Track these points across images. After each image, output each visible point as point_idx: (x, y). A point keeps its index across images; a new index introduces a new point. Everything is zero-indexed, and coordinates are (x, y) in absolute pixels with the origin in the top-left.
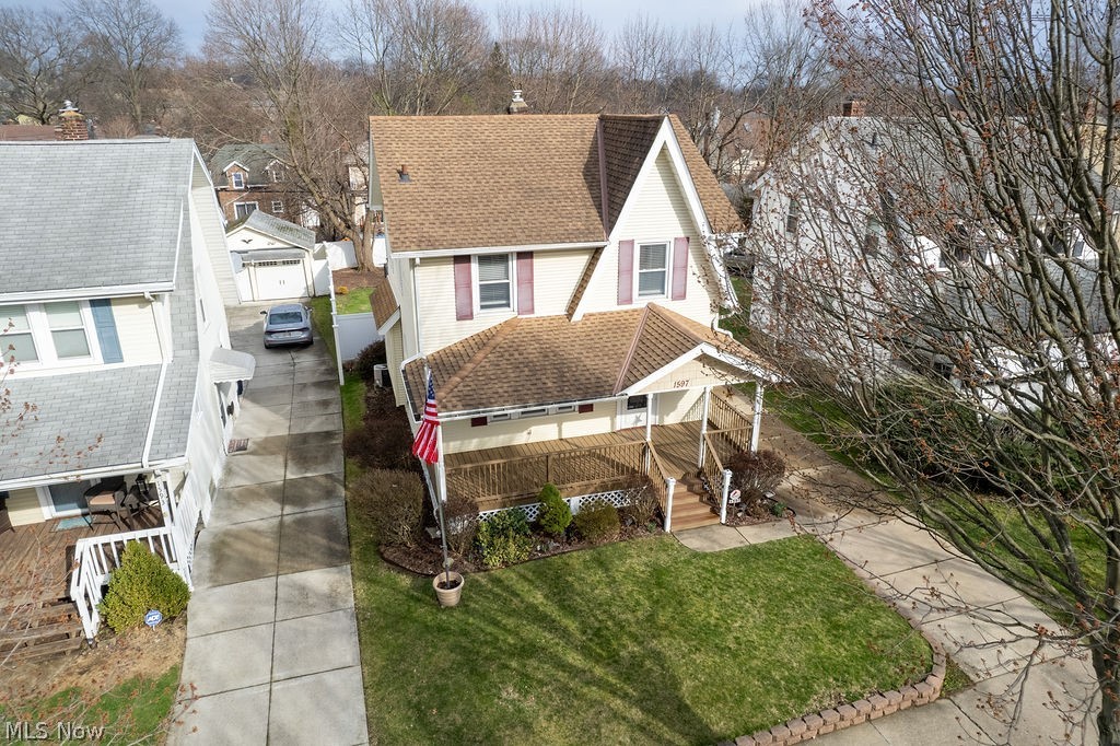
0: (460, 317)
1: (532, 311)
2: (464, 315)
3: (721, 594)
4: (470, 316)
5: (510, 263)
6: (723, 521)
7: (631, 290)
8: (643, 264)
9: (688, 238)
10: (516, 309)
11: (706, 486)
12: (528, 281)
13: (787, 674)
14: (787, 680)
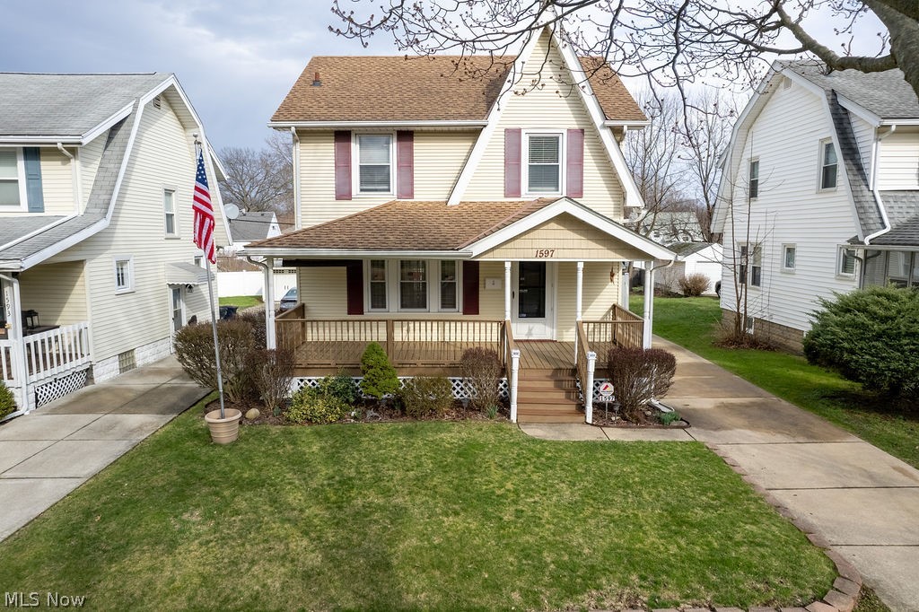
0: (339, 198)
1: (411, 195)
2: (343, 194)
3: (533, 472)
4: (348, 196)
5: (391, 145)
6: (589, 420)
7: (519, 181)
8: (533, 157)
9: (582, 131)
10: (395, 193)
11: (578, 384)
12: (407, 165)
13: (566, 558)
14: (560, 565)
